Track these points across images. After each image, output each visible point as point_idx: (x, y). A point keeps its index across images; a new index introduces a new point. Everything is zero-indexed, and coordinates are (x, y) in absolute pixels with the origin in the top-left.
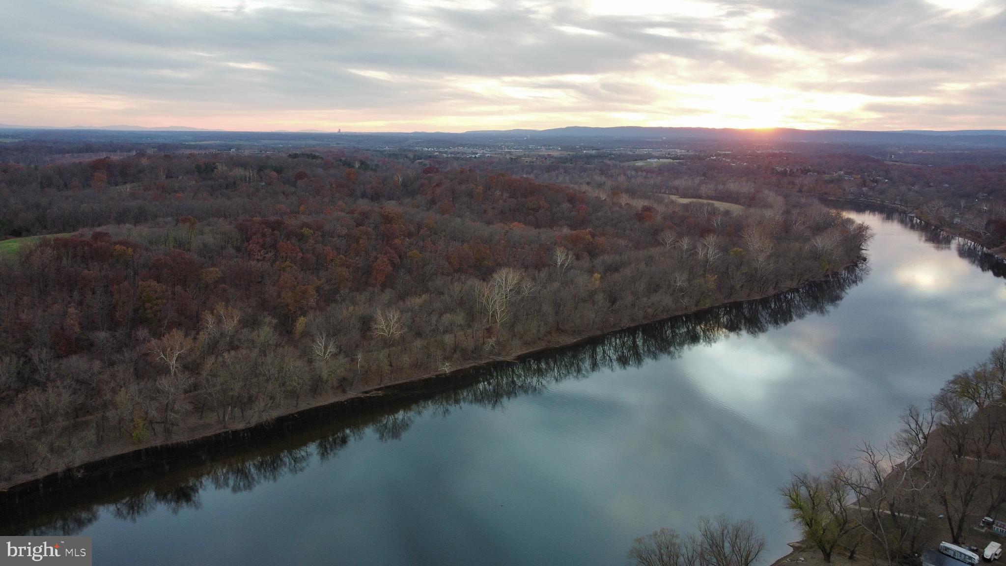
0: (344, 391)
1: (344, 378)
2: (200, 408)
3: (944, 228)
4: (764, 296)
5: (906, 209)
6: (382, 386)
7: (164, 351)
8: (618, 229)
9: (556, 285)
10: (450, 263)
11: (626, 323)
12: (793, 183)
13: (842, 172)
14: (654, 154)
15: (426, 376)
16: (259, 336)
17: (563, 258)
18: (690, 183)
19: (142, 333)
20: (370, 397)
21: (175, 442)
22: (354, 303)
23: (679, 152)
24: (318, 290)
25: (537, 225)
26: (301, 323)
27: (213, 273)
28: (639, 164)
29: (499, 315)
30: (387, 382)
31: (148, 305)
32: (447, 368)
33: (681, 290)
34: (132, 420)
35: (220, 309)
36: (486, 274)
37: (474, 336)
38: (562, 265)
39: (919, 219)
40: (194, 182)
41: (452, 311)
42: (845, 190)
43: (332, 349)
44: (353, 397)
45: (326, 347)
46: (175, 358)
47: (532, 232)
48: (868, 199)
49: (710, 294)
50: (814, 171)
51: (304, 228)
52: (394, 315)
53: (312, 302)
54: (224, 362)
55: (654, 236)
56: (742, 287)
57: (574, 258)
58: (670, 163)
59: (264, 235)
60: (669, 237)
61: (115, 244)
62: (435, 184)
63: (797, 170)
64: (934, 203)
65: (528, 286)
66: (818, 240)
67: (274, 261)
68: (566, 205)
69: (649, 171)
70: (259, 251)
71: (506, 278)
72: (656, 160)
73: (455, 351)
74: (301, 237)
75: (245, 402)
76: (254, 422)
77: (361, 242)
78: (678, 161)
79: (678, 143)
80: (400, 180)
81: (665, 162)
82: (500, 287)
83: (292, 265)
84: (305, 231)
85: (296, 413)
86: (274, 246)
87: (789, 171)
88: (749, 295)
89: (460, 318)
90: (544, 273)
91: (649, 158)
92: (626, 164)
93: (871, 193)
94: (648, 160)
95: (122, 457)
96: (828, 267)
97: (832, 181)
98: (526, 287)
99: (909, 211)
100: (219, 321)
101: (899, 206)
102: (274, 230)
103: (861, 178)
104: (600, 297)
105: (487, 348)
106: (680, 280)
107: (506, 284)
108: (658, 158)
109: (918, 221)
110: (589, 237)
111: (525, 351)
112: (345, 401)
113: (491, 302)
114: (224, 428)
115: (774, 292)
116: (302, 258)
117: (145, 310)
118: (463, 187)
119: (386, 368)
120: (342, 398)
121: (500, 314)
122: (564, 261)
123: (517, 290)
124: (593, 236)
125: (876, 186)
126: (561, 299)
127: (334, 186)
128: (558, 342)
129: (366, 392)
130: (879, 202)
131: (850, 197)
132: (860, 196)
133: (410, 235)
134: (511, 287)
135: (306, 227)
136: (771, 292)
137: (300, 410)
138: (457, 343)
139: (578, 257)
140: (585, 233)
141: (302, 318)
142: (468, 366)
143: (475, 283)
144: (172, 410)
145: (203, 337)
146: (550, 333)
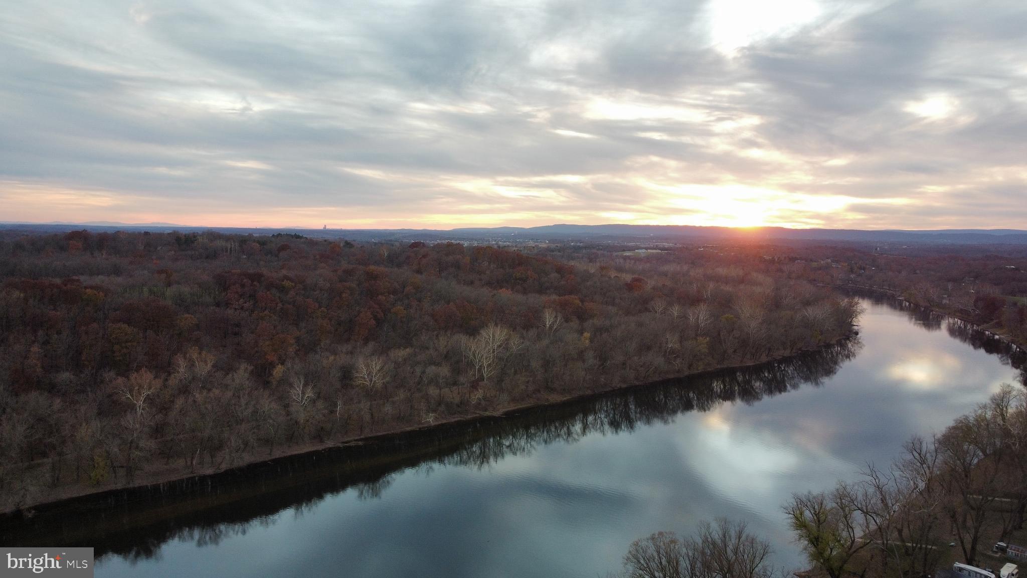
0: (322, 441)
1: (322, 428)
2: (167, 453)
3: (933, 309)
4: (758, 363)
5: (894, 293)
6: (362, 437)
7: (131, 391)
8: (608, 298)
9: (546, 342)
10: (436, 321)
11: (617, 383)
12: (781, 271)
13: (829, 261)
14: (642, 246)
15: (409, 429)
16: (233, 380)
17: (552, 320)
18: (678, 268)
19: (109, 375)
20: (350, 447)
21: (136, 485)
22: (335, 353)
23: (666, 245)
24: (298, 339)
25: (525, 292)
26: (278, 371)
27: (187, 320)
28: (627, 254)
29: (486, 369)
30: (367, 433)
31: (116, 347)
32: (431, 420)
33: (672, 351)
34: (92, 459)
35: (194, 353)
36: (473, 332)
37: (460, 391)
38: (551, 327)
39: (908, 302)
40: (173, 252)
41: (438, 364)
42: (832, 277)
43: (310, 393)
44: (331, 446)
45: (303, 393)
46: (142, 399)
47: (520, 298)
48: (856, 285)
49: (703, 357)
50: (801, 259)
51: (285, 281)
52: (376, 364)
53: (291, 350)
54: (194, 401)
55: (644, 305)
56: (735, 351)
57: (563, 320)
58: (658, 253)
59: (243, 286)
60: (659, 305)
61: (86, 288)
62: (421, 256)
63: (785, 258)
64: (921, 285)
65: (516, 344)
66: (809, 311)
67: (253, 311)
68: (554, 275)
69: (637, 259)
70: (238, 301)
71: (494, 336)
72: (644, 251)
73: (440, 404)
74: (283, 290)
75: (215, 447)
76: (224, 467)
77: (344, 296)
78: (666, 252)
79: (666, 239)
80: (386, 255)
81: (653, 253)
82: (487, 343)
83: (272, 315)
84: (287, 283)
85: (270, 461)
86: (253, 296)
87: (776, 260)
88: (741, 361)
89: (445, 371)
90: (532, 333)
91: (638, 249)
92: (615, 254)
93: (859, 279)
94: (637, 251)
95: (79, 500)
96: (820, 337)
97: (820, 269)
98: (514, 344)
99: (898, 294)
100: (191, 365)
101: (888, 291)
102: (254, 282)
103: (848, 265)
104: (590, 355)
105: (474, 401)
106: (672, 342)
107: (494, 340)
108: (647, 249)
109: (907, 304)
110: (577, 301)
111: (512, 407)
112: (323, 450)
113: (478, 355)
114: (192, 472)
115: (767, 360)
116: (282, 309)
117: (114, 352)
118: (450, 258)
119: (367, 417)
120: (320, 447)
121: (487, 367)
122: (553, 323)
123: (505, 345)
124: (582, 301)
125: (863, 273)
126: (550, 356)
127: (318, 257)
128: (548, 399)
129: (346, 442)
130: (867, 288)
131: (839, 282)
132: (849, 282)
133: (395, 292)
134: (499, 344)
135: (287, 280)
136: (764, 359)
137: (274, 457)
138: (442, 395)
139: (567, 320)
140: (575, 299)
141: (280, 366)
142: (453, 420)
143: (462, 340)
144: (137, 447)
145: (173, 381)
146: (539, 391)
